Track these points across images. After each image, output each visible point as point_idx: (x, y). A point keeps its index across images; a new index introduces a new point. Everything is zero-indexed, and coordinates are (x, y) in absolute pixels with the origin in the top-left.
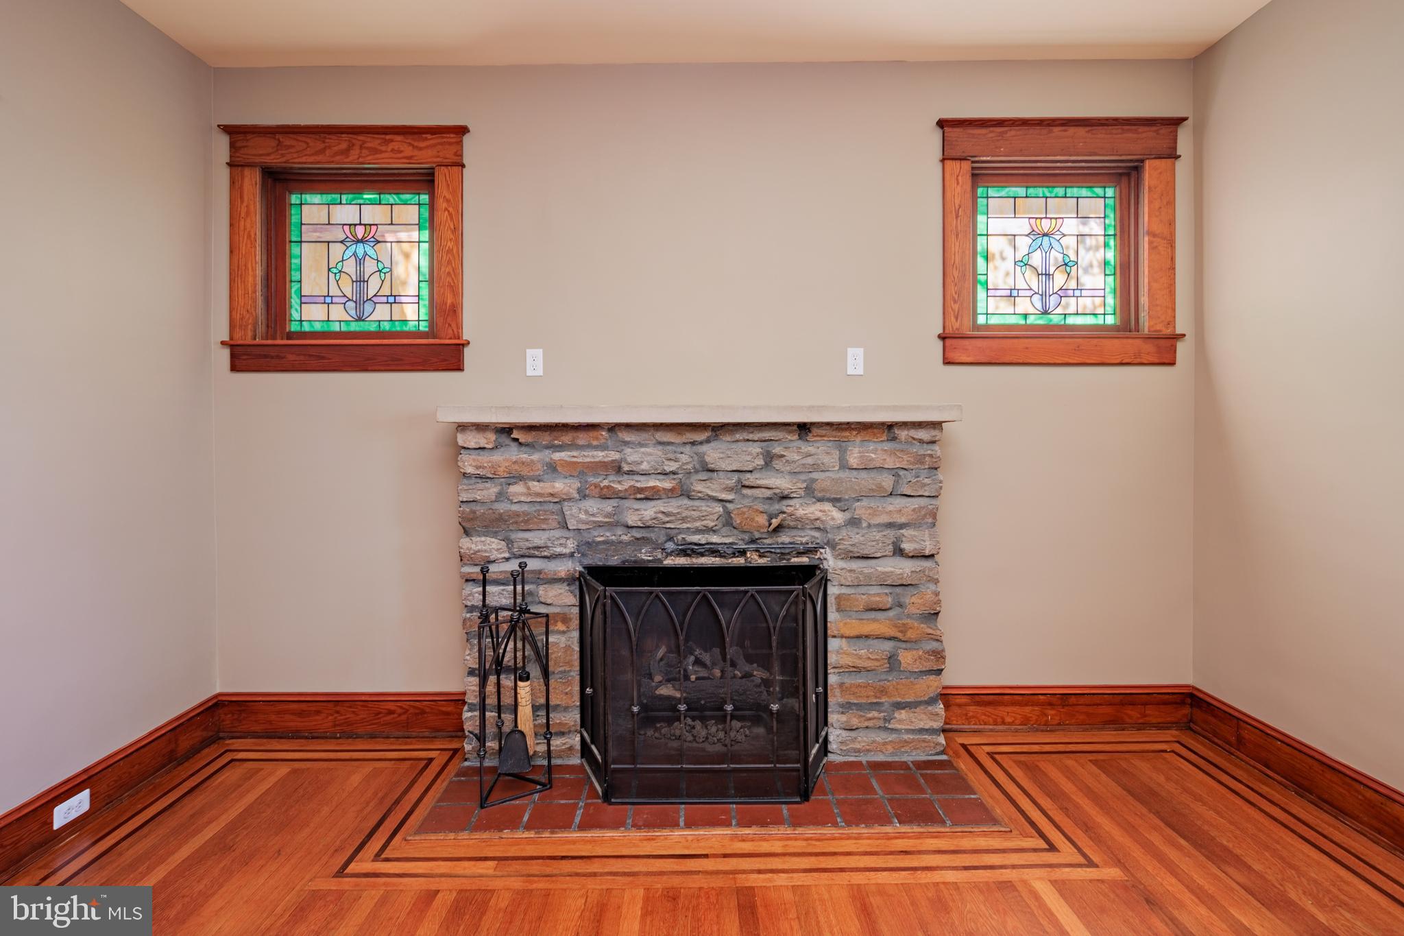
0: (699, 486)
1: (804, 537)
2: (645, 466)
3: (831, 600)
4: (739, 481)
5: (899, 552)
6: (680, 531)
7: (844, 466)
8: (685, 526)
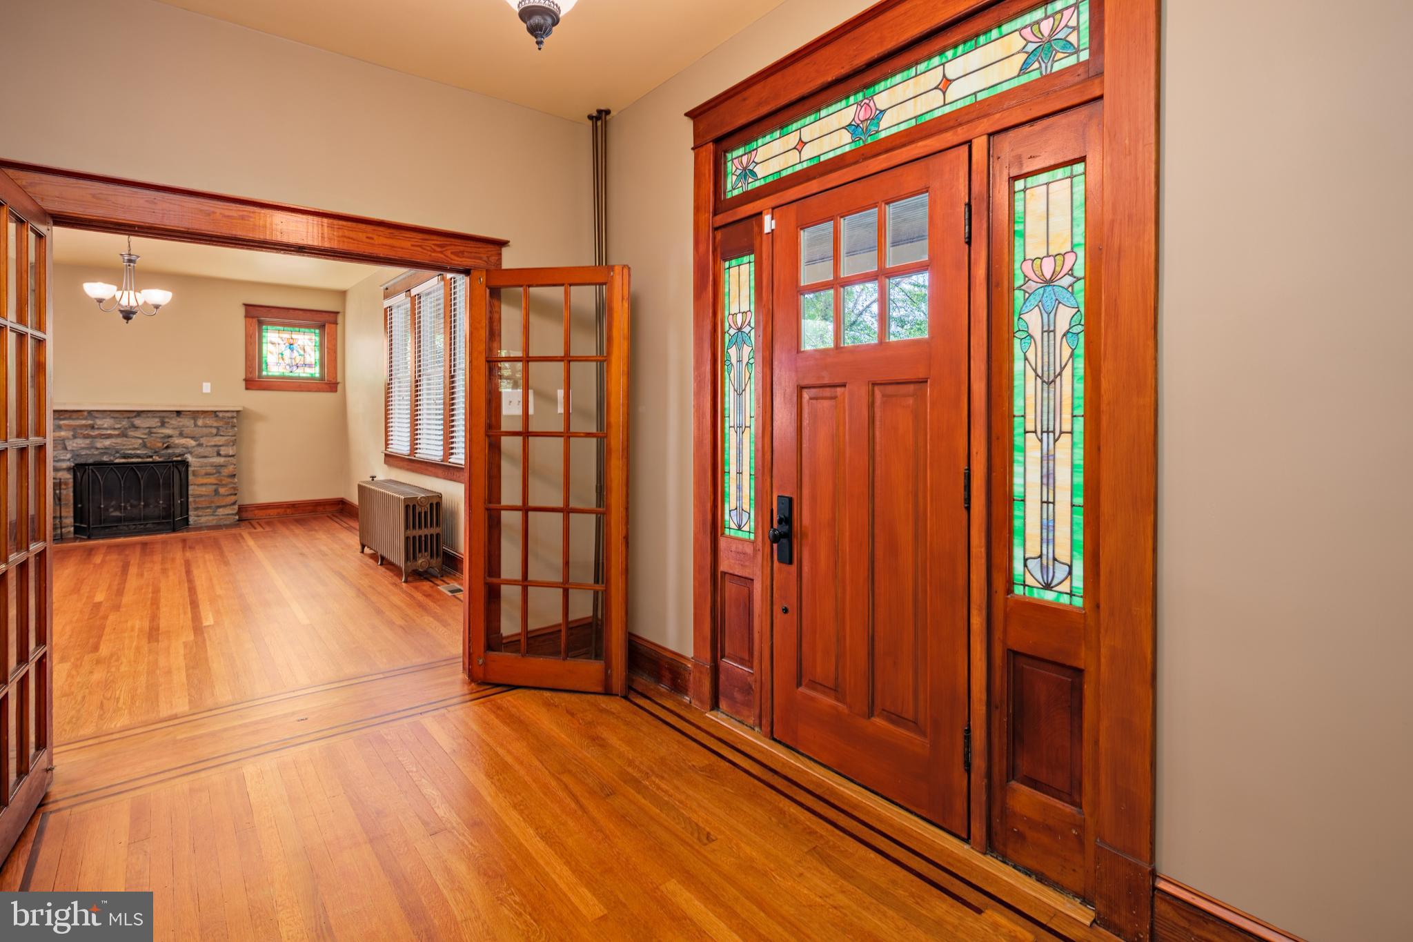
0: (131, 433)
1: (178, 451)
2: (105, 426)
3: (190, 472)
4: (149, 431)
5: (219, 454)
6: (122, 449)
7: (196, 425)
8: (124, 448)
